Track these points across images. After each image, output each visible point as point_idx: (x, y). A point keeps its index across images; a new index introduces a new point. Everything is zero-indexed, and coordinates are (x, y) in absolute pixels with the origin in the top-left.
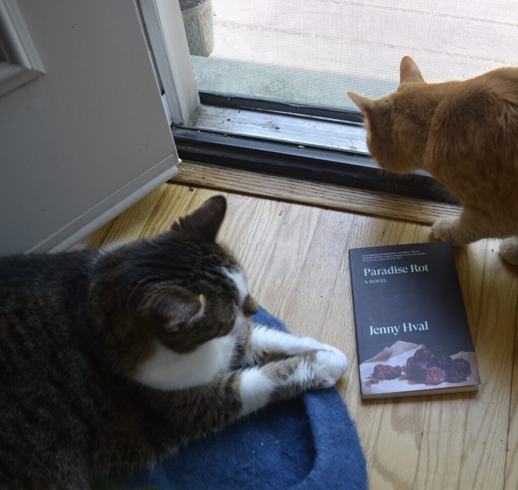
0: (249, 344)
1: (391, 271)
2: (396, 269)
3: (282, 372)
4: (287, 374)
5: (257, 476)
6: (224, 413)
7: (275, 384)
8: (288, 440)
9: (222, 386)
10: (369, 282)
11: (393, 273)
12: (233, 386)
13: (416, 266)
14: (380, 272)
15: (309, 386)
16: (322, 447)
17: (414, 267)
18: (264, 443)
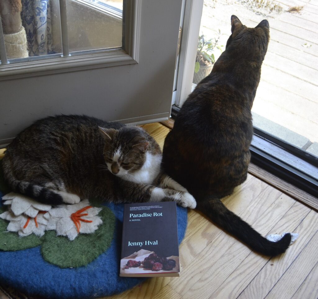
1: (143, 215)
2: (146, 215)
10: (131, 220)
11: (144, 216)
13: (156, 213)
14: (138, 216)
17: (155, 214)
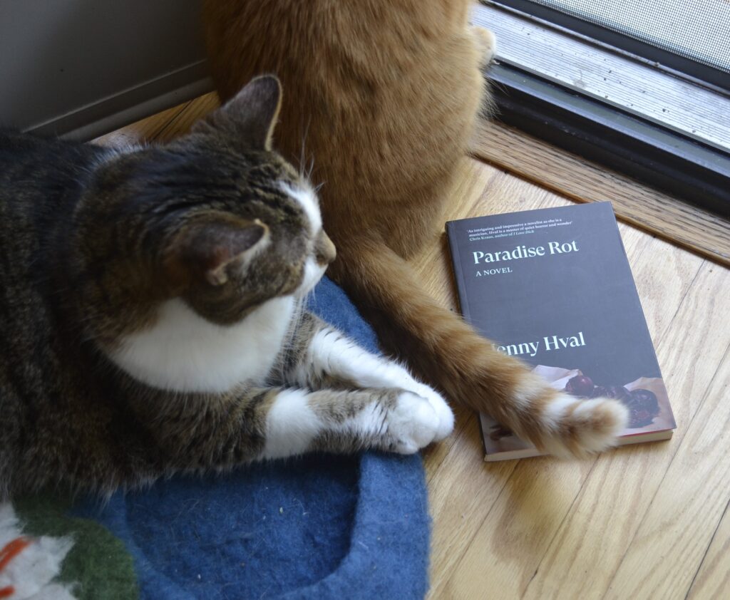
0: (304, 352)
1: (517, 254)
2: (525, 251)
3: (337, 409)
4: (344, 414)
5: (257, 555)
6: (234, 445)
7: (322, 424)
8: (321, 516)
9: (242, 405)
10: (482, 273)
11: (520, 256)
12: (259, 408)
13: (557, 244)
14: (500, 256)
15: (375, 443)
16: (361, 543)
17: (554, 245)
18: (284, 510)
